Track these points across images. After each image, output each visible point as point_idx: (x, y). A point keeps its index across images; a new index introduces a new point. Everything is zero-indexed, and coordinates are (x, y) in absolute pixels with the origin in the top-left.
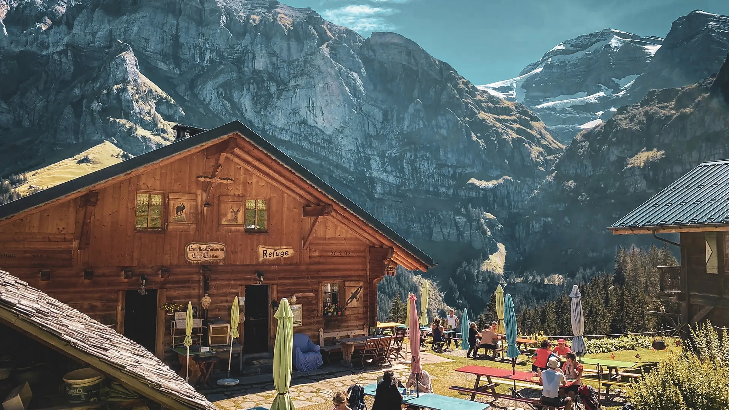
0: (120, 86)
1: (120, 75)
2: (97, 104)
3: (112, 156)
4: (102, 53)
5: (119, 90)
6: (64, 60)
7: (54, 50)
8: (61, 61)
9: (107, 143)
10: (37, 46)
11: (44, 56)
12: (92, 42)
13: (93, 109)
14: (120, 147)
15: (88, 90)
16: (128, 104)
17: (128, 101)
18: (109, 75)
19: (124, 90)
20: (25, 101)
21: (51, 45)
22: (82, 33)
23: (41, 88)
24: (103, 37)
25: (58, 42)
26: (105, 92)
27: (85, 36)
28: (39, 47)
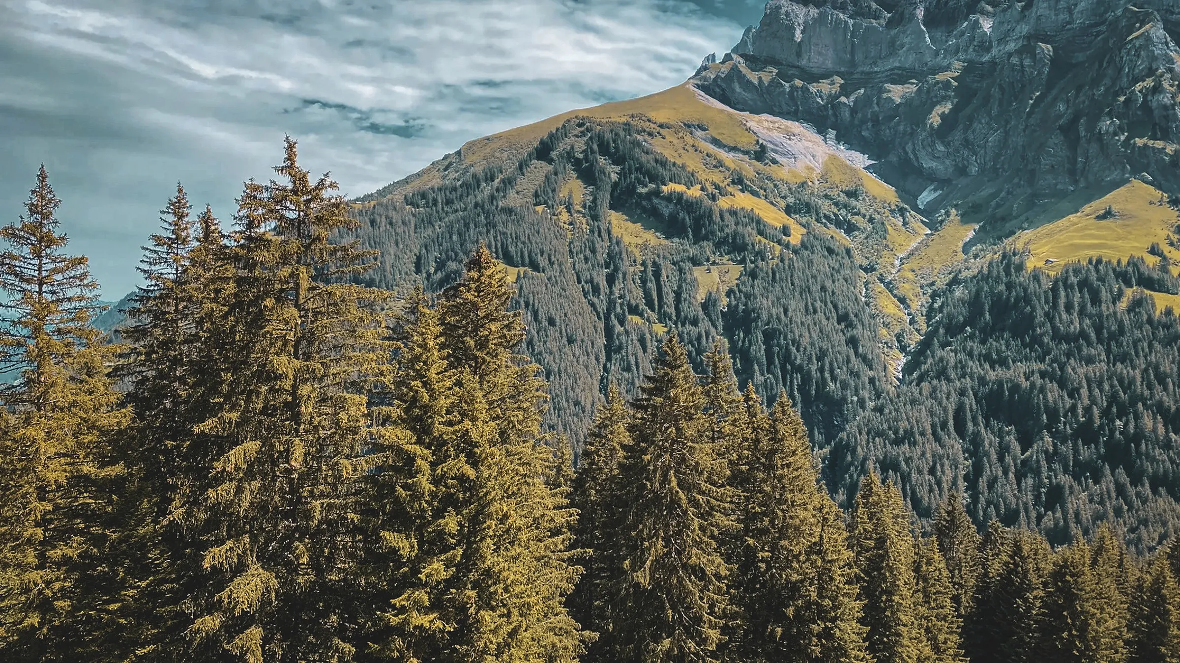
0: (1149, 83)
1: (1141, 65)
2: (1108, 123)
3: (1151, 203)
4: (1087, 36)
5: (1146, 93)
6: (1027, 62)
7: (1000, 51)
8: (1022, 65)
9: (1136, 183)
10: (974, 50)
11: (985, 63)
12: (1068, 23)
13: (1100, 131)
14: (1159, 187)
15: (1084, 102)
16: (1165, 113)
17: (1165, 107)
18: (1121, 69)
19: (1157, 89)
20: (971, 137)
21: (995, 44)
22: (1053, 13)
23: (994, 112)
24: (1087, 10)
25: (1005, 37)
26: (1122, 99)
27: (1056, 15)
28: (978, 52)
